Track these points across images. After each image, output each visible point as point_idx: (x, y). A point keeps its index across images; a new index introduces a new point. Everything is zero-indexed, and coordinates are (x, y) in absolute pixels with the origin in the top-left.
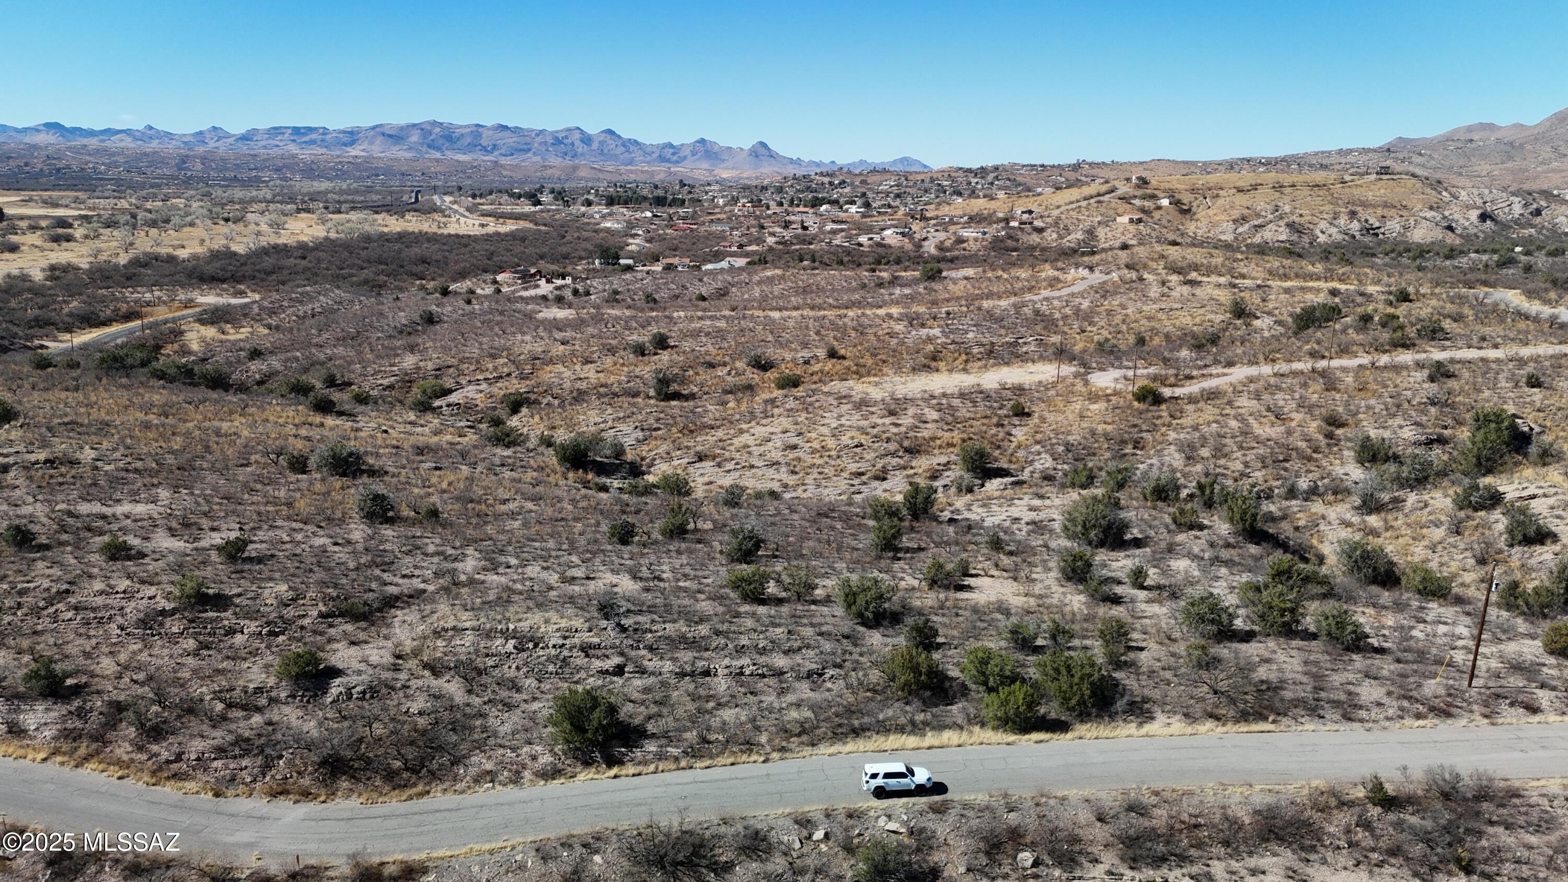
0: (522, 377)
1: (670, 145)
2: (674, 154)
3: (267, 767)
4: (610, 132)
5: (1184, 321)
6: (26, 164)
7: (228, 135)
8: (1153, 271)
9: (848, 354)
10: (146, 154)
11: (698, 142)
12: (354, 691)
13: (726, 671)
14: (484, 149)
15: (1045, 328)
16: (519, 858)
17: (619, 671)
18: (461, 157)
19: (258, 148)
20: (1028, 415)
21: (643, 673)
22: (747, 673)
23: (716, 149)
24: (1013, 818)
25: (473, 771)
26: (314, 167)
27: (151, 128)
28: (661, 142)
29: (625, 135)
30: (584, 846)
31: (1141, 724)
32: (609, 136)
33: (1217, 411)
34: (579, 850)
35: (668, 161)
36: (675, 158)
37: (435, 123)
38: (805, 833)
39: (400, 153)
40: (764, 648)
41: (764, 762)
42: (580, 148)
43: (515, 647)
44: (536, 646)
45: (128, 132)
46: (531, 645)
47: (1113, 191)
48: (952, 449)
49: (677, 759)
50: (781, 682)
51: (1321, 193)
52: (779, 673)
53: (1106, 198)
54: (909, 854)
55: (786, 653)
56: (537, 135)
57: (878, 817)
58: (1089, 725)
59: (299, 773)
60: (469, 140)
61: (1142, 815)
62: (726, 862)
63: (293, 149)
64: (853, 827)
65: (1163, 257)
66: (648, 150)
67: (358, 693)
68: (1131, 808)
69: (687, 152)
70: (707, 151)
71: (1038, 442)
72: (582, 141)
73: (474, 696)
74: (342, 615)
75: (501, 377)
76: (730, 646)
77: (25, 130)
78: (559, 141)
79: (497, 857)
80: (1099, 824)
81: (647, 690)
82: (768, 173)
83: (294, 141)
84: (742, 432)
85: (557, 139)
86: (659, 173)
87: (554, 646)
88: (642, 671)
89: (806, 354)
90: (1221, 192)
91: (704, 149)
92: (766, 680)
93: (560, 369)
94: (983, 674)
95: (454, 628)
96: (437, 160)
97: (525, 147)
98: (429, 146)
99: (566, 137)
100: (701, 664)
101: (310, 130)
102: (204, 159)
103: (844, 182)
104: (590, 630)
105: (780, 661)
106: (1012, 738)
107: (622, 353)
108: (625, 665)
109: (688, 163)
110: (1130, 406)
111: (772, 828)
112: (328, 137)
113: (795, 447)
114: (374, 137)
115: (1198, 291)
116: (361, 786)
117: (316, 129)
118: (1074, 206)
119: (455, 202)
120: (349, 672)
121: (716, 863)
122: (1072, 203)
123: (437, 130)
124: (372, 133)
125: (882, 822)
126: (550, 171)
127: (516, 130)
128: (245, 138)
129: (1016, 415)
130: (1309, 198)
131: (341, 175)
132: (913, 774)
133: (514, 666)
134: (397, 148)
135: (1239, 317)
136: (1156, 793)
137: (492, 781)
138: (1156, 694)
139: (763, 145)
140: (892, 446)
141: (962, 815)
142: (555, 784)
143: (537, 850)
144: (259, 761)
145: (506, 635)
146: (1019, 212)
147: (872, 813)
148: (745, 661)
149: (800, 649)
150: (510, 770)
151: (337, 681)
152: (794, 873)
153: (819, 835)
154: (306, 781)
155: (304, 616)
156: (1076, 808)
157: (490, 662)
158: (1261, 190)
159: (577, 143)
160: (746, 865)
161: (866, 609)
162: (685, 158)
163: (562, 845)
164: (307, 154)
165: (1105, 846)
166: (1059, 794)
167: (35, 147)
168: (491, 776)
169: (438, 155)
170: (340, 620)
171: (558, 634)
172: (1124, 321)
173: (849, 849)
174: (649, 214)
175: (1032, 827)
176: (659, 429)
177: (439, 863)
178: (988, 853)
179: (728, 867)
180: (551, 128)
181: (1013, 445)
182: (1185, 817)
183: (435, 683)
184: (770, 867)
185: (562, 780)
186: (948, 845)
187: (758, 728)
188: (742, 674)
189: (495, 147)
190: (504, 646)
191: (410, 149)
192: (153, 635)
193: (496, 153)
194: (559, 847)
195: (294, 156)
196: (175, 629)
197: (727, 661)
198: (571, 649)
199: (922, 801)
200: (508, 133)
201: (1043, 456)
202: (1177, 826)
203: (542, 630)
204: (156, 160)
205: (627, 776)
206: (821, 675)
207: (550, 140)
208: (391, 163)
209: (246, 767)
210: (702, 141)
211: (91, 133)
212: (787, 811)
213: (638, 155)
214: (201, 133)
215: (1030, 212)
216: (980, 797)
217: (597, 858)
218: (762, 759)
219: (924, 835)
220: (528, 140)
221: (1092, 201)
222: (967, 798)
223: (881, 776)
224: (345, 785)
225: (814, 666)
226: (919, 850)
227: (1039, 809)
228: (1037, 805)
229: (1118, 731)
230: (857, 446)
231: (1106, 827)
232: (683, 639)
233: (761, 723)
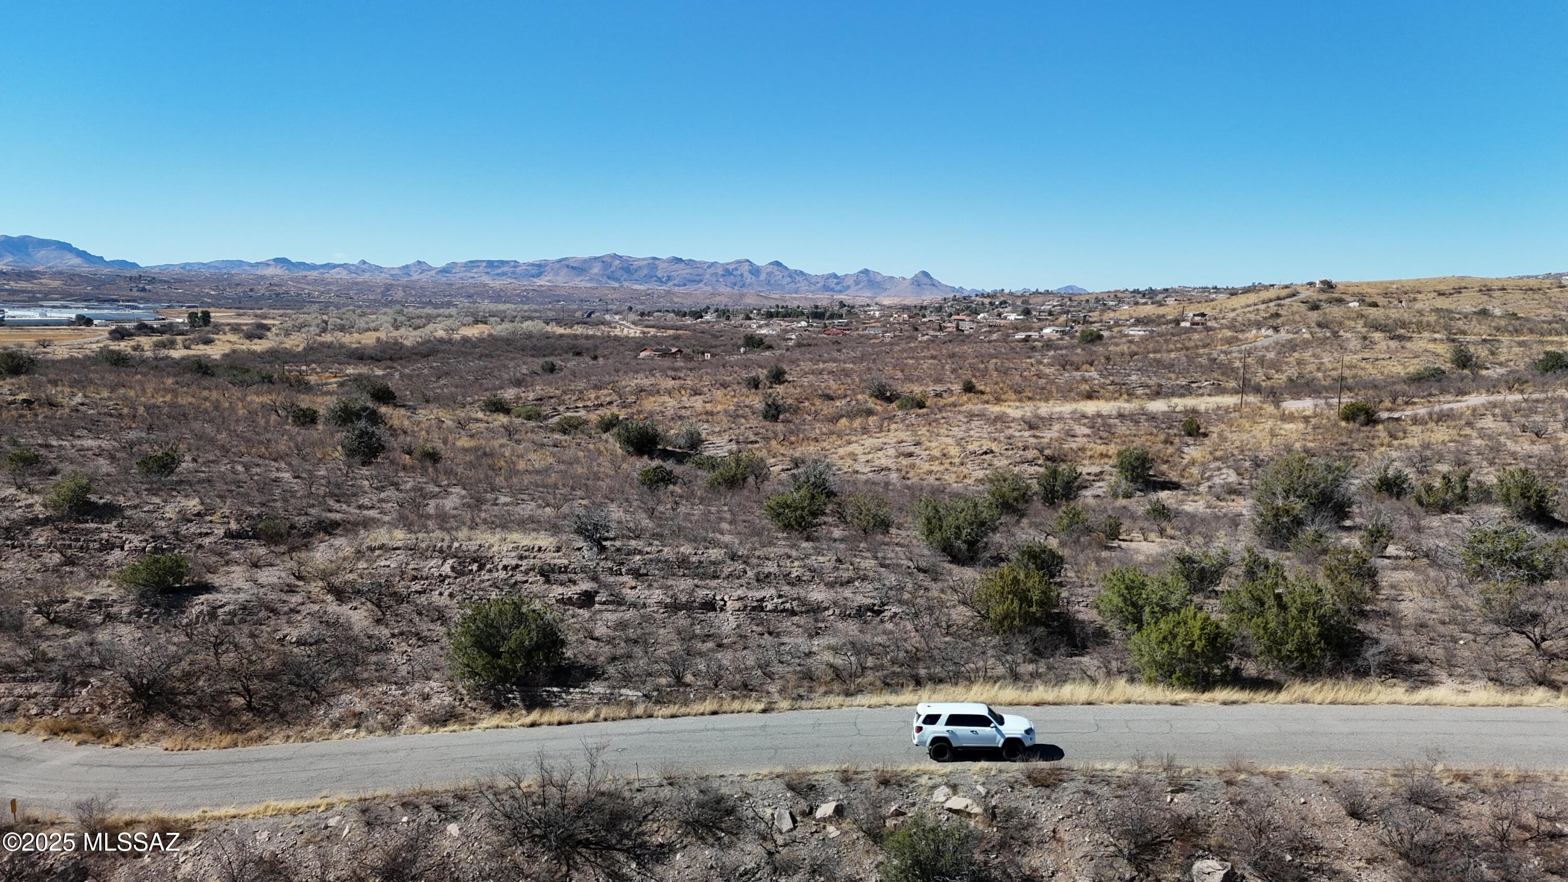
0: (624, 406)
1: (835, 276)
2: (837, 284)
3: (63, 695)
4: (777, 264)
5: (1394, 369)
6: (251, 290)
7: (431, 269)
8: (1352, 330)
9: (988, 390)
10: (357, 284)
11: (861, 272)
12: (220, 611)
13: (738, 605)
14: (659, 280)
15: (1223, 374)
16: (332, 822)
17: (587, 600)
18: (636, 287)
19: (455, 278)
20: (1205, 435)
21: (620, 604)
22: (770, 607)
23: (879, 278)
24: (1183, 803)
25: (336, 713)
26: (502, 294)
27: (364, 262)
28: (826, 273)
29: (792, 267)
30: (437, 808)
31: (1415, 688)
32: (776, 268)
33: (1454, 432)
34: (428, 813)
35: (832, 290)
36: (839, 287)
37: (615, 256)
38: (803, 805)
39: (581, 283)
40: (799, 578)
41: (764, 711)
42: (749, 278)
43: (453, 568)
44: (481, 568)
45: (344, 266)
46: (475, 567)
47: (1294, 295)
48: (1106, 460)
49: (632, 704)
50: (816, 621)
51: (1536, 296)
52: (815, 610)
53: (1287, 301)
54: (986, 852)
55: (830, 585)
56: (709, 267)
57: (934, 787)
58: (1318, 685)
59: (103, 706)
60: (645, 272)
61: (1440, 811)
62: (661, 845)
63: (486, 279)
64: (888, 801)
65: (1362, 316)
66: (813, 280)
67: (225, 614)
68: (1416, 797)
69: (851, 282)
70: (869, 281)
71: (1216, 459)
72: (751, 272)
73: (382, 628)
74: (256, 537)
75: (602, 405)
76: (750, 574)
77: (258, 264)
78: (729, 272)
79: (301, 820)
80: (1353, 823)
81: (622, 625)
82: (929, 297)
83: (487, 273)
84: (849, 443)
85: (727, 270)
86: (822, 300)
87: (505, 568)
88: (618, 601)
89: (939, 388)
90: (1419, 296)
91: (867, 278)
92: (796, 619)
93: (666, 398)
94: (1134, 605)
95: (382, 547)
96: (614, 289)
97: (697, 278)
98: (609, 278)
99: (736, 269)
100: (701, 593)
101: (503, 263)
102: (405, 288)
103: (1005, 302)
104: (558, 550)
105: (818, 594)
106: (1181, 695)
107: (735, 387)
108: (597, 592)
109: (851, 292)
110: (1336, 425)
111: (748, 795)
112: (518, 269)
113: (910, 455)
114: (559, 269)
115: (1409, 345)
116: (179, 729)
117: (507, 262)
118: (1251, 309)
119: (624, 319)
120: (224, 589)
121: (643, 845)
122: (1249, 306)
123: (617, 262)
124: (558, 265)
125: (940, 795)
126: (718, 298)
127: (690, 263)
128: (445, 271)
129: (1190, 434)
130: (1523, 302)
131: (526, 300)
132: (1001, 721)
133: (446, 593)
134: (579, 279)
135: (1464, 366)
136: (1465, 779)
137: (357, 726)
138: (1438, 652)
139: (925, 274)
140: (1030, 454)
141: (1086, 792)
142: (443, 733)
143: (364, 811)
144: (55, 687)
145: (444, 554)
146: (1191, 315)
147: (924, 780)
148: (769, 592)
149: (850, 581)
150: (387, 713)
151: (203, 598)
152: (775, 870)
153: (826, 809)
154: (107, 719)
155: (207, 534)
156: (1306, 793)
157: (416, 587)
158: (1465, 293)
159: (746, 274)
160: (693, 850)
161: (958, 537)
162: (849, 287)
163: (404, 805)
164: (497, 284)
165: (1369, 861)
166: (1272, 769)
167: (263, 277)
168: (358, 720)
169: (617, 285)
170: (252, 542)
171: (514, 554)
172: (1319, 369)
173: (875, 836)
174: (804, 324)
175: (1218, 821)
176: (756, 442)
177: (214, 824)
178: (1132, 859)
179: (663, 853)
180: (722, 261)
181: (1185, 462)
182: (1528, 818)
183: (333, 607)
184: (731, 857)
185: (456, 727)
186: (1059, 840)
187: (770, 676)
188: (762, 609)
189: (669, 278)
190: (439, 567)
191: (591, 280)
192: (14, 547)
193: (671, 283)
194: (399, 809)
195: (485, 285)
196: (41, 541)
197: (740, 592)
198: (526, 573)
199: (1015, 769)
200: (682, 265)
201: (1224, 471)
202: (1515, 834)
203: (495, 549)
204: (365, 288)
205: (550, 724)
206: (878, 613)
207: (720, 271)
208: (571, 291)
209: (36, 694)
210: (866, 272)
211: (314, 267)
212: (779, 769)
213: (803, 285)
214: (407, 267)
215: (1203, 315)
216: (1123, 766)
217: (453, 829)
218: (761, 706)
219: (1015, 821)
220: (701, 272)
221: (1271, 304)
222: (1098, 766)
223: (943, 719)
224: (159, 725)
225: (869, 601)
226: (1003, 845)
227: (1232, 789)
228: (1229, 783)
229: (1372, 696)
230: (986, 453)
231: (1367, 829)
232: (683, 562)
233: (777, 668)
